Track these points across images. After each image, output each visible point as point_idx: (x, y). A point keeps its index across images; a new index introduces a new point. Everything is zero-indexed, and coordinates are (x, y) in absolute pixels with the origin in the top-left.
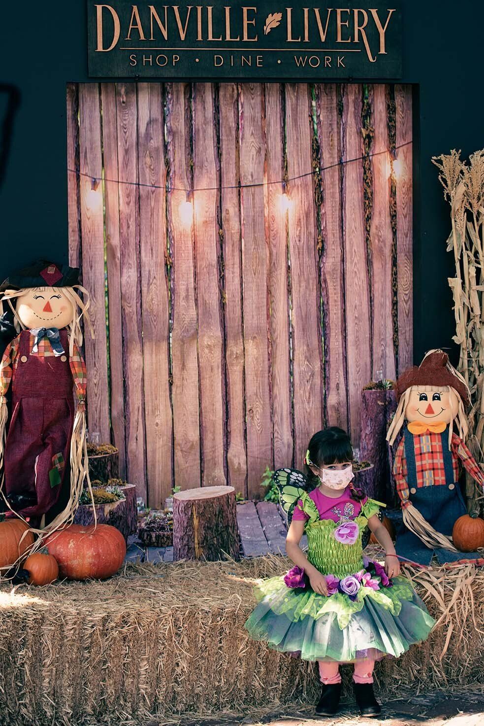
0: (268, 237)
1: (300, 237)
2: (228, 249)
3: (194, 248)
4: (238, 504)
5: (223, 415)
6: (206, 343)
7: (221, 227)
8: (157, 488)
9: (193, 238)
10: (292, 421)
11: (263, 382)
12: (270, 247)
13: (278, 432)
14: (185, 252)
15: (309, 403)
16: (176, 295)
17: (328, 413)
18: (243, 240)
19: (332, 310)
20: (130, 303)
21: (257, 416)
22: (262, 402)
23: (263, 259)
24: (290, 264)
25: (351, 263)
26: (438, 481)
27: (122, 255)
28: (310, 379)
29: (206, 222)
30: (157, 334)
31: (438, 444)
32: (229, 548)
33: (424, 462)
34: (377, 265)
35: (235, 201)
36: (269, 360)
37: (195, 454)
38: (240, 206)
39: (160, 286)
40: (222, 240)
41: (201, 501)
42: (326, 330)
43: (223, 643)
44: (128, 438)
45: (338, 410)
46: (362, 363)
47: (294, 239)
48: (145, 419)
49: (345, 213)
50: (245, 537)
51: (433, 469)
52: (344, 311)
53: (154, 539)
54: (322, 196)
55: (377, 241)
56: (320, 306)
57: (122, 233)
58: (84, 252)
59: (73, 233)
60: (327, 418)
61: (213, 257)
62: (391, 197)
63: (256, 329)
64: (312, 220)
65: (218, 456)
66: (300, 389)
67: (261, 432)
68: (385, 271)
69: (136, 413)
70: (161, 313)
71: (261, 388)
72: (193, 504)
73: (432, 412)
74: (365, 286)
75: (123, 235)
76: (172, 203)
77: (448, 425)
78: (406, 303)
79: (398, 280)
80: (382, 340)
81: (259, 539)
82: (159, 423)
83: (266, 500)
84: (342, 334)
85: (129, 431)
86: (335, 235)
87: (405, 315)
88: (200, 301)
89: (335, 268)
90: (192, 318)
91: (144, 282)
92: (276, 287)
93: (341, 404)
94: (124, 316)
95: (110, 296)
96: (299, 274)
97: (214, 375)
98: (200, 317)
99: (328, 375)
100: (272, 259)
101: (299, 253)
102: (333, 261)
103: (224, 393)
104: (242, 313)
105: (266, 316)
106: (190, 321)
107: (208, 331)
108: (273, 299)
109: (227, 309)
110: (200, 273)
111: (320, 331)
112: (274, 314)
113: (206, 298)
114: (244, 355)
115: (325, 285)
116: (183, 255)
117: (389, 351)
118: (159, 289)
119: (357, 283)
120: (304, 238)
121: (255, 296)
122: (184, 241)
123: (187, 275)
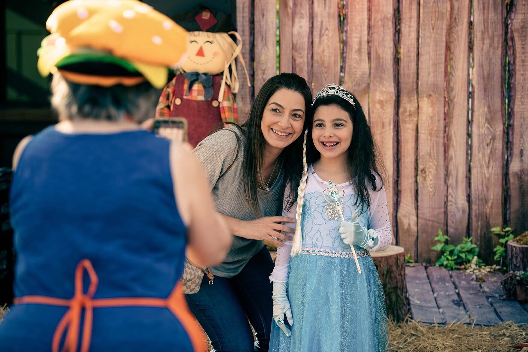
2: (405, 2)
4: (407, 266)
5: (394, 173)
6: (378, 98)
10: (468, 185)
11: (437, 143)
12: (451, 1)
13: (452, 196)
14: (360, 3)
15: (488, 167)
16: (348, 47)
17: (509, 180)
19: (519, 71)
20: (300, 54)
21: (430, 177)
22: (436, 163)
23: (443, 14)
24: (472, 19)
27: (295, 4)
28: (490, 143)
32: (397, 310)
36: (445, 119)
39: (332, 37)
42: (511, 91)
45: (521, 178)
50: (415, 301)
56: (505, 66)
60: (508, 185)
61: (389, 10)
63: (432, 86)
66: (479, 153)
67: (434, 193)
70: (332, 65)
71: (435, 148)
81: (429, 305)
83: (437, 265)
88: (373, 55)
89: (524, 26)
90: (364, 72)
91: (316, 33)
92: (456, 43)
93: (525, 172)
94: (294, 67)
95: (281, 45)
96: (483, 30)
97: (385, 131)
98: (373, 71)
99: (511, 140)
100: (453, 14)
101: (484, 8)
102: (523, 18)
103: (396, 151)
104: (418, 69)
105: (443, 74)
106: (362, 74)
107: (381, 86)
108: (452, 56)
109: (402, 64)
110: (374, 26)
111: (505, 92)
112: (453, 72)
113: (380, 51)
114: (418, 112)
115: (512, 44)
116: (357, 6)
118: (331, 41)
121: (433, 52)
123: (361, 28)
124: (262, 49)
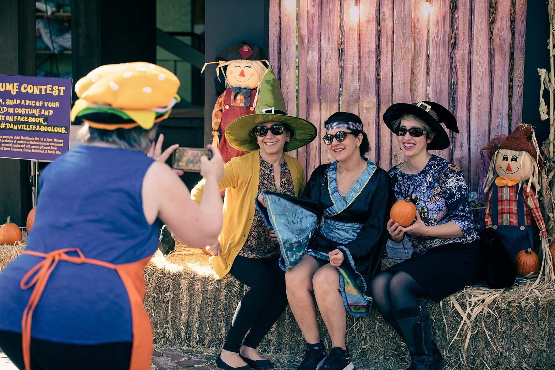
0: (413, 33)
1: (438, 34)
2: (383, 41)
3: (359, 39)
5: (375, 158)
6: (365, 106)
7: (379, 24)
9: (359, 32)
12: (414, 41)
14: (353, 41)
16: (345, 71)
18: (395, 35)
19: (460, 89)
20: (313, 75)
23: (409, 49)
24: (429, 53)
25: (477, 55)
27: (309, 41)
29: (368, 20)
30: (331, 97)
33: (503, 207)
34: (498, 58)
35: (390, 6)
38: (394, 10)
39: (334, 64)
40: (379, 34)
42: (454, 103)
44: (309, 166)
45: (461, 162)
46: (482, 130)
47: (433, 36)
48: (320, 155)
49: (474, 17)
51: (510, 213)
52: (470, 90)
54: (456, 4)
55: (498, 39)
56: (451, 85)
57: (309, 26)
58: (283, 39)
59: (275, 25)
61: (373, 46)
62: (511, 6)
63: (402, 98)
64: (448, 22)
68: (504, 63)
69: (315, 150)
70: (334, 83)
73: (511, 170)
74: (487, 72)
75: (310, 27)
76: (344, 6)
78: (520, 88)
79: (514, 70)
80: (499, 114)
81: (399, 247)
84: (467, 107)
85: (309, 162)
86: (465, 34)
87: (518, 97)
88: (362, 76)
89: (464, 58)
90: (356, 88)
91: (323, 61)
92: (418, 69)
93: (464, 158)
94: (308, 84)
95: (299, 69)
96: (436, 61)
97: (370, 129)
98: (361, 87)
99: (455, 136)
100: (416, 49)
101: (437, 46)
102: (463, 53)
104: (392, 86)
105: (410, 90)
107: (367, 97)
108: (415, 78)
109: (382, 83)
110: (362, 56)
111: (451, 104)
112: (416, 89)
113: (367, 74)
115: (456, 70)
116: (351, 44)
117: (505, 123)
118: (333, 66)
119: (481, 70)
120: (441, 35)
121: (402, 75)
122: (352, 33)
123: (354, 58)
124: (286, 71)
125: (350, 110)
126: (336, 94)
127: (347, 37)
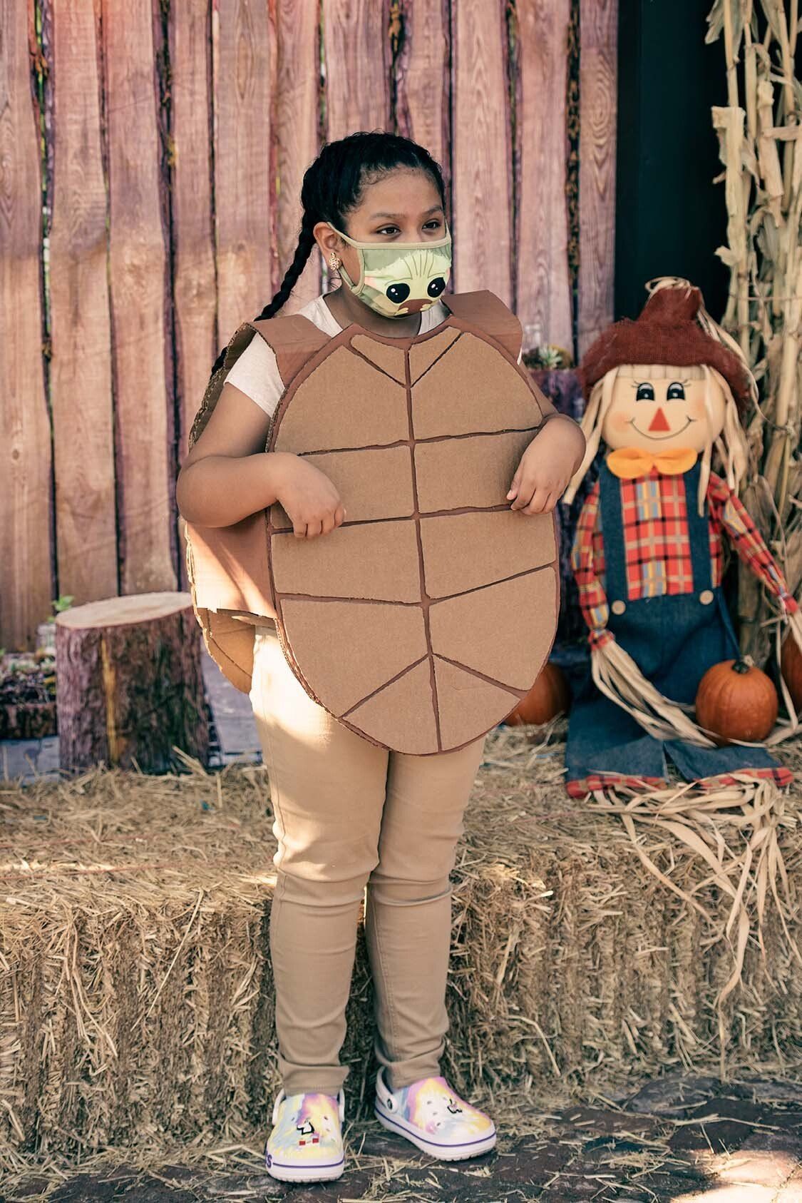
0: (274, 7)
1: (348, 6)
2: (180, 36)
3: (101, 33)
5: (168, 430)
6: (128, 261)
8: (18, 602)
9: (98, 9)
12: (278, 33)
14: (80, 42)
16: (57, 146)
18: (215, 14)
23: (262, 61)
24: (323, 72)
25: (470, 70)
26: (676, 585)
30: (15, 241)
31: (676, 501)
32: (185, 737)
34: (530, 77)
37: (105, 522)
39: (20, 124)
40: (166, 14)
41: (120, 630)
43: (195, 982)
47: (334, 13)
50: (222, 708)
51: (666, 558)
53: (13, 722)
55: (531, 18)
61: (146, 57)
63: (245, 227)
65: (158, 523)
68: (551, 92)
70: (23, 190)
72: (101, 637)
73: (665, 427)
74: (501, 126)
77: (700, 456)
78: (601, 168)
79: (582, 112)
80: (541, 253)
82: (21, 451)
86: (432, 3)
87: (596, 195)
88: (114, 162)
89: (429, 83)
90: (97, 202)
92: (291, 126)
96: (347, 96)
97: (147, 337)
98: (114, 198)
100: (283, 60)
101: (346, 46)
102: (426, 66)
103: (171, 379)
104: (213, 189)
105: (267, 197)
106: (92, 208)
107: (134, 232)
108: (283, 156)
109: (179, 181)
110: (114, 93)
112: (287, 192)
113: (129, 153)
114: (217, 288)
115: (407, 123)
116: (74, 50)
117: (558, 279)
118: (17, 131)
119: (482, 119)
120: (358, 10)
121: (243, 148)
122: (77, 14)
123: (85, 99)
125: (79, 278)
126: (31, 229)
127: (60, 29)
